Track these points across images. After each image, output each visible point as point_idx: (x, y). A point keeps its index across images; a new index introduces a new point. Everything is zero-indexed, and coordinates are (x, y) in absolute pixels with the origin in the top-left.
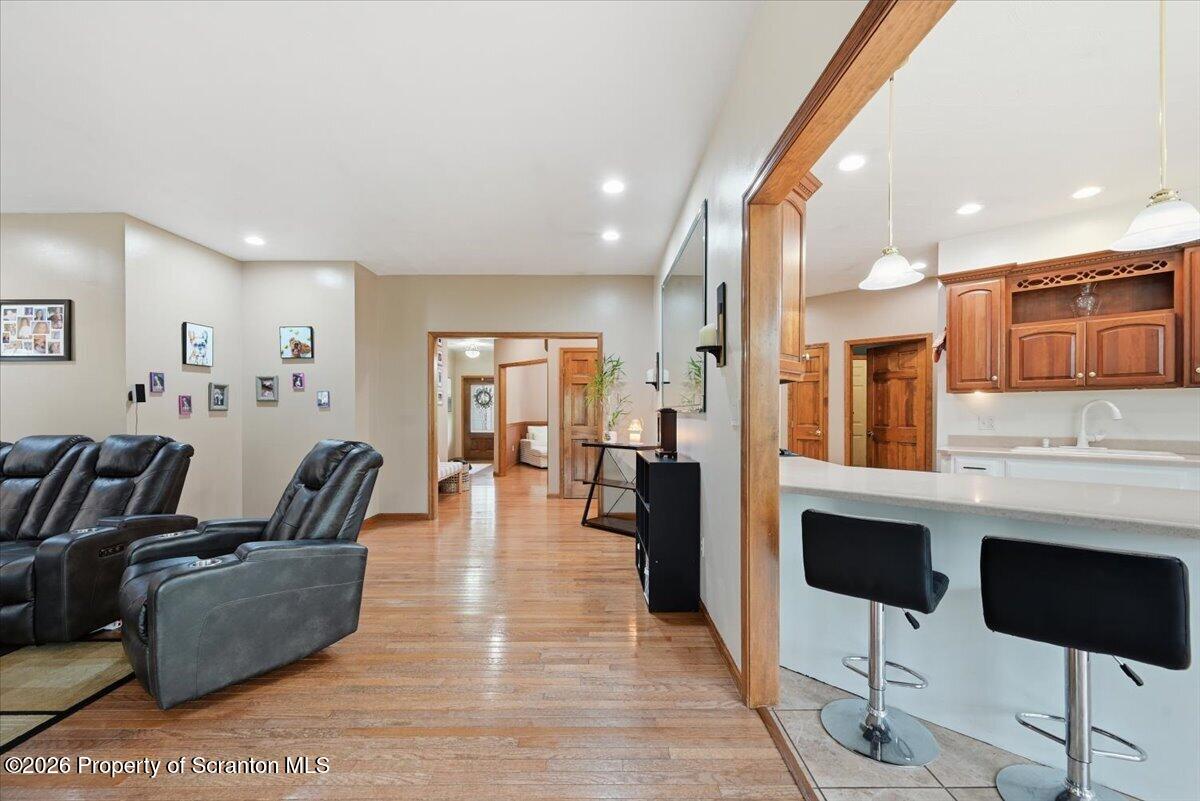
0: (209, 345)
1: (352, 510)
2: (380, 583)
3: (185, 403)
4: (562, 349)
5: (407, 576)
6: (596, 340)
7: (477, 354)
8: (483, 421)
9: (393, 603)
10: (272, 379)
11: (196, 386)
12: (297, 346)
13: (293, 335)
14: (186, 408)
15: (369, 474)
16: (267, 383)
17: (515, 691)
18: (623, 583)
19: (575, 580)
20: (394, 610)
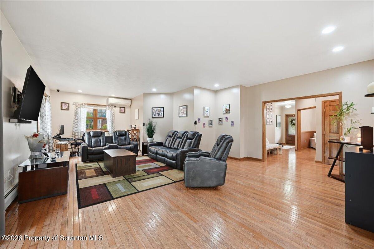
0: (209, 111)
1: (225, 153)
2: (239, 176)
3: (204, 124)
4: (323, 101)
5: (247, 176)
6: (338, 96)
7: (290, 106)
8: (292, 131)
9: (240, 182)
10: (221, 118)
11: (206, 121)
12: (226, 110)
13: (225, 107)
14: (204, 126)
15: (230, 143)
16: (220, 120)
17: (262, 221)
18: (337, 205)
19: (310, 196)
20: (239, 184)
